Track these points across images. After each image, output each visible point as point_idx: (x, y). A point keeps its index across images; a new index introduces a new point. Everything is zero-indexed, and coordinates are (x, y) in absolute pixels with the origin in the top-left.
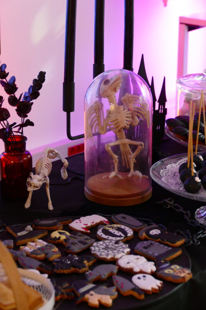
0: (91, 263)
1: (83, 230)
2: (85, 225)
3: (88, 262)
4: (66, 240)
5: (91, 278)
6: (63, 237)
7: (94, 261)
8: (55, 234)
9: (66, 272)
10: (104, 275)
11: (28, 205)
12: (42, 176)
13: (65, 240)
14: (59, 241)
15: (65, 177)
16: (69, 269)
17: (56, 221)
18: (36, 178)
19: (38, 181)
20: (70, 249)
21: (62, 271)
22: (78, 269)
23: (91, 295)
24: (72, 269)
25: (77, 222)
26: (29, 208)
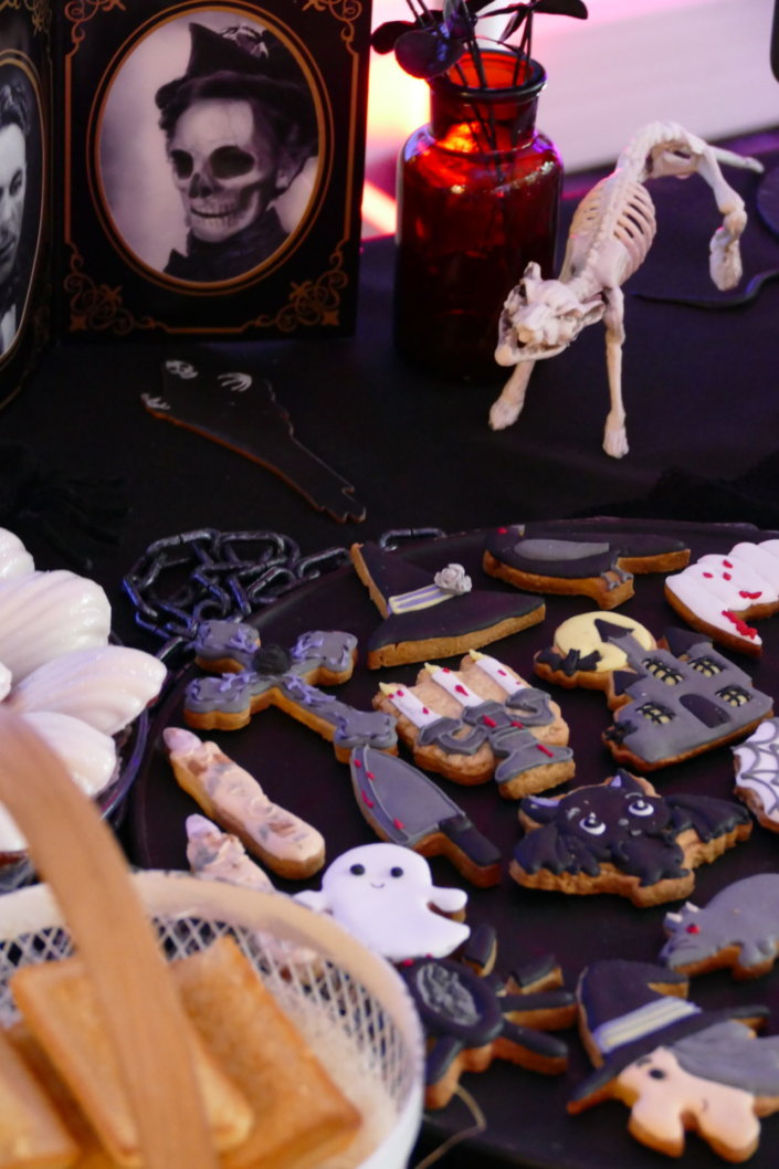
0: (718, 844)
1: (730, 628)
2: (744, 594)
3: (703, 840)
4: (623, 680)
5: (688, 954)
6: (614, 659)
7: (734, 834)
8: (577, 635)
9: (568, 885)
10: (762, 948)
11: (506, 412)
12: (591, 281)
13: (618, 675)
14: (588, 675)
15: (725, 278)
16: (588, 873)
17: (604, 547)
18: (548, 305)
19: (558, 317)
20: (628, 740)
21: (550, 882)
22: (634, 880)
23: (657, 1074)
24: (607, 874)
25: (708, 575)
26: (509, 429)
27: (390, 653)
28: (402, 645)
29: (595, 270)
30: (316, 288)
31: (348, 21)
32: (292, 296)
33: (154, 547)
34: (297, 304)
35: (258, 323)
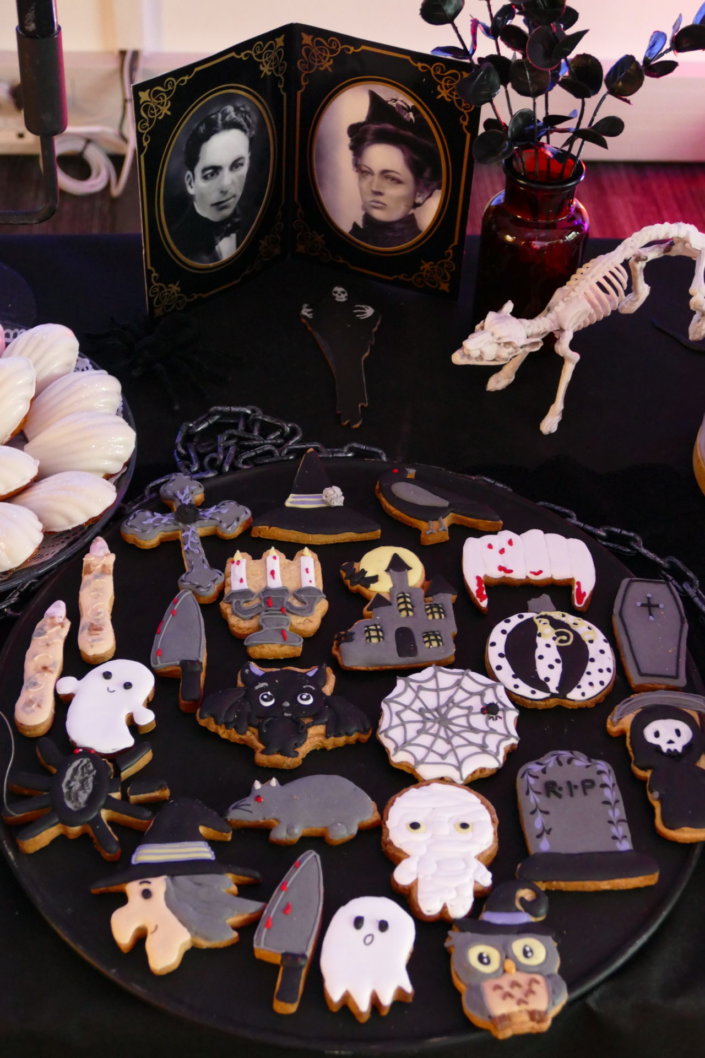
0: (331, 743)
1: (473, 586)
2: (501, 568)
3: (327, 735)
4: (380, 600)
6: (384, 586)
7: (354, 736)
8: (375, 562)
9: (223, 733)
10: (289, 830)
11: (498, 382)
12: (553, 322)
13: (379, 597)
14: (363, 589)
15: (695, 333)
16: (238, 732)
17: (445, 503)
18: (493, 334)
20: (344, 646)
21: (213, 727)
22: (261, 746)
23: (147, 894)
24: (251, 736)
25: (490, 546)
27: (265, 531)
28: (273, 528)
29: (558, 317)
30: (436, 267)
31: (465, 112)
32: (422, 268)
33: (212, 409)
34: (424, 273)
35: (401, 277)
